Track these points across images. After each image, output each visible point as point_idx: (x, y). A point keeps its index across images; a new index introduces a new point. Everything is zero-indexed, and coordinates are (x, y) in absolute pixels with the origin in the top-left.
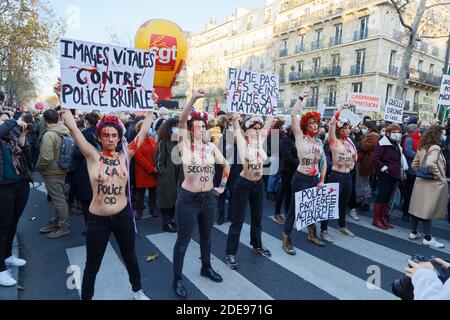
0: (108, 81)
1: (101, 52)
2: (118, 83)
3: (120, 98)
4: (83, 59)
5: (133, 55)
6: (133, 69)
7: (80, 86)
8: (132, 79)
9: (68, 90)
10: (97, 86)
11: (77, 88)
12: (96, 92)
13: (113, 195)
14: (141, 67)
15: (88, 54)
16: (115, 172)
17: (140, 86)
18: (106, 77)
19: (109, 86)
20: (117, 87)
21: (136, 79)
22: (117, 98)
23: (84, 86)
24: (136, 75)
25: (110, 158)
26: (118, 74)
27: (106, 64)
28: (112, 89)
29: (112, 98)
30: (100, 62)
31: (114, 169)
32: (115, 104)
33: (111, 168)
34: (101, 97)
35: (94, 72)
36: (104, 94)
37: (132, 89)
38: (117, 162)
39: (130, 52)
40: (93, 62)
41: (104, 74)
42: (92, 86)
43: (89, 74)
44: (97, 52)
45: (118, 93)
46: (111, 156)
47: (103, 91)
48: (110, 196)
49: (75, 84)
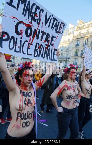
0: (36, 37)
1: (38, 11)
2: (41, 40)
3: (40, 51)
4: (24, 13)
5: (55, 22)
6: (52, 33)
7: (16, 36)
8: (50, 39)
9: (6, 37)
10: (28, 39)
11: (13, 37)
12: (26, 44)
13: (28, 120)
14: (57, 32)
15: (28, 10)
16: (29, 102)
17: (52, 45)
18: (36, 34)
19: (35, 41)
20: (40, 43)
21: (52, 40)
22: (38, 51)
23: (19, 37)
24: (53, 37)
25: (26, 92)
26: (44, 33)
27: (38, 23)
28: (37, 44)
29: (36, 50)
30: (35, 20)
31: (29, 100)
32: (36, 55)
33: (27, 98)
34: (29, 48)
35: (29, 27)
36: (31, 47)
37: (48, 46)
38: (30, 94)
39: (55, 19)
40: (30, 18)
41: (35, 30)
42: (25, 38)
43: (25, 28)
44: (36, 11)
45: (39, 48)
46: (27, 90)
47: (31, 44)
48: (25, 121)
49: (12, 33)
